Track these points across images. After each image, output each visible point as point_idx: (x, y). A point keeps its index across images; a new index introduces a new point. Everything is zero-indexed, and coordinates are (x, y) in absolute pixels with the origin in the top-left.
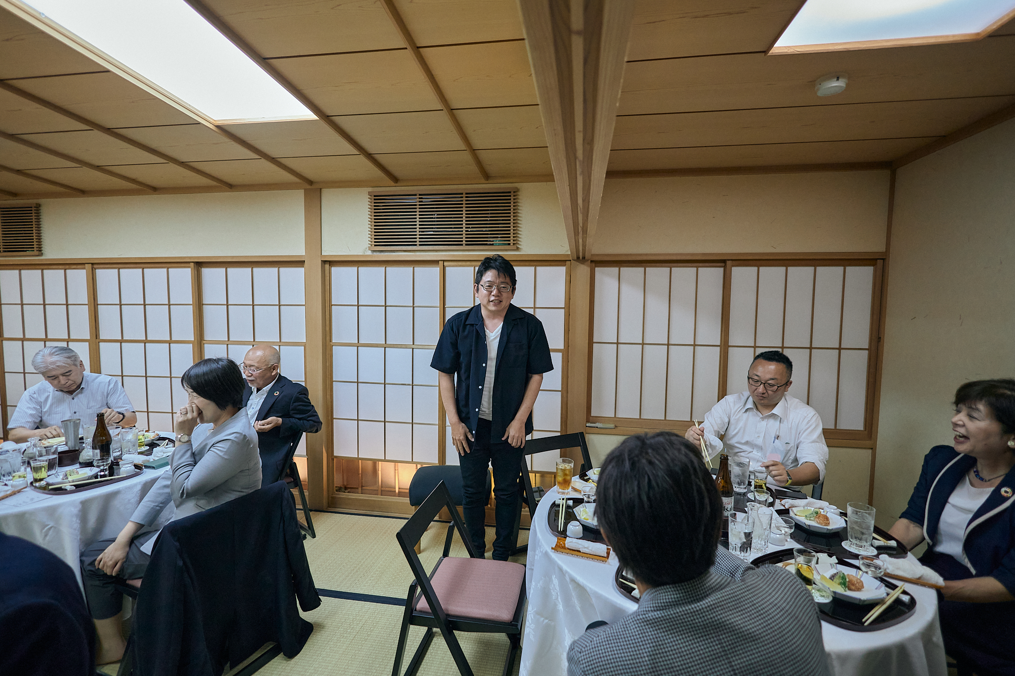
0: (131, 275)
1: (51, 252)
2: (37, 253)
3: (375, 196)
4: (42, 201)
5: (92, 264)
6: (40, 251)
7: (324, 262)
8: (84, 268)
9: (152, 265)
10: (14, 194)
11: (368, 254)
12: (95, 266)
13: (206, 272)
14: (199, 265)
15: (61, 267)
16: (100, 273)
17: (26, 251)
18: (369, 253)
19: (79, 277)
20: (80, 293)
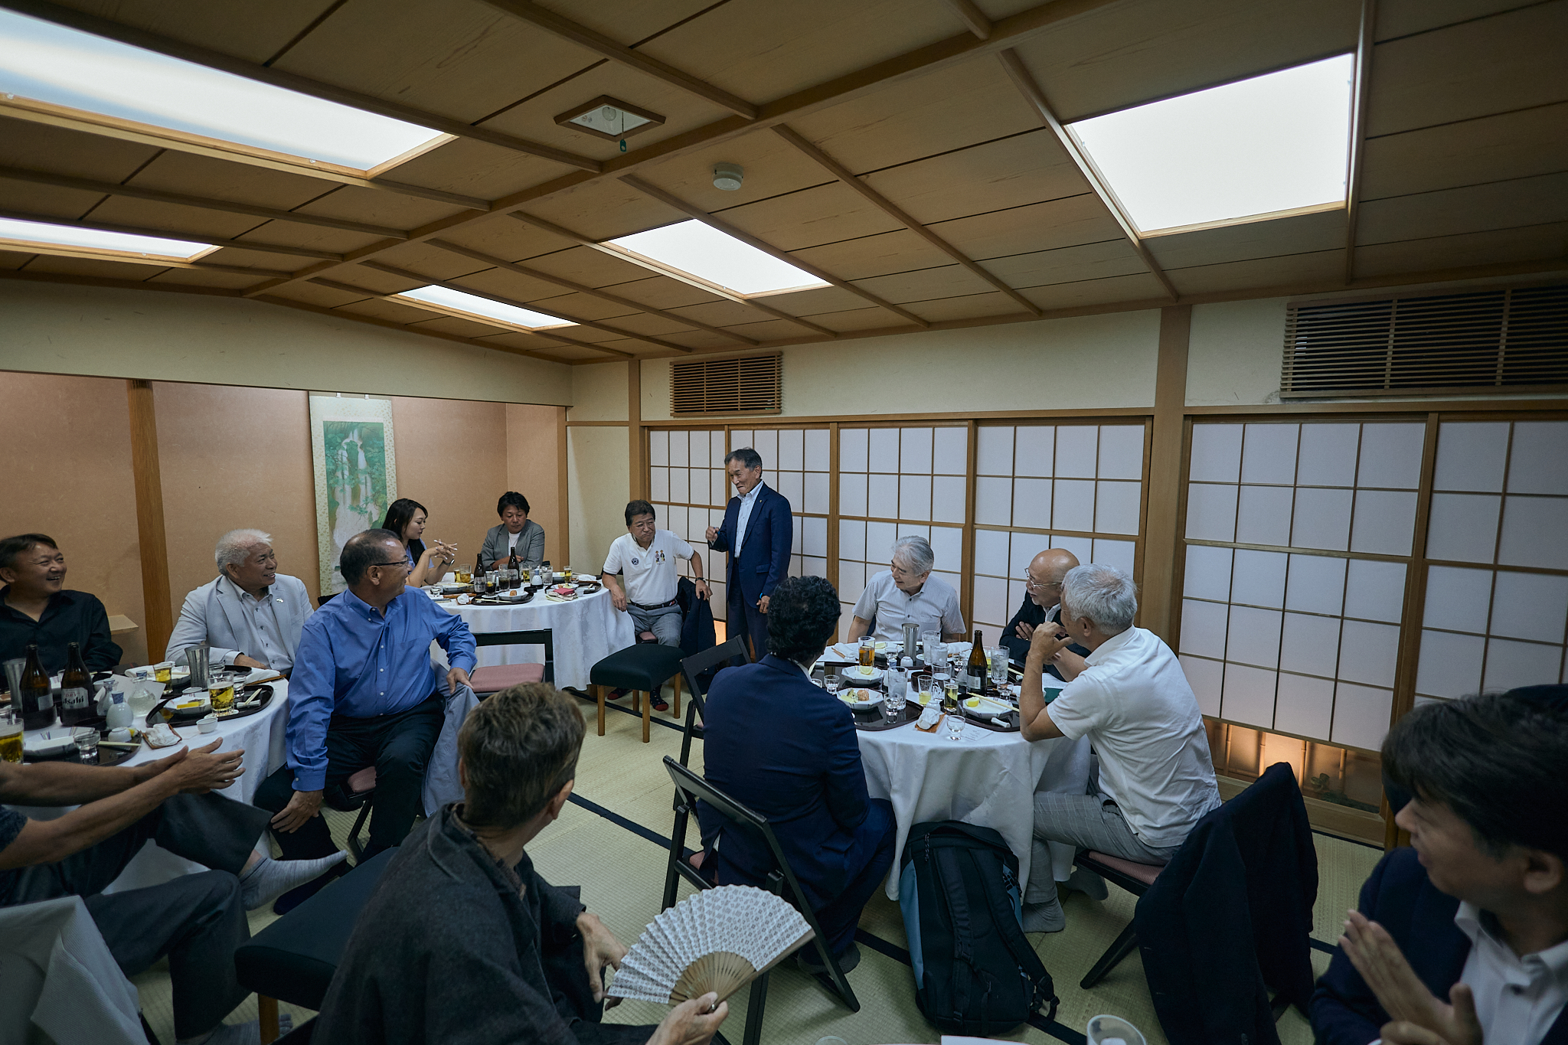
0: (884, 436)
1: (791, 409)
2: (777, 410)
3: (1299, 310)
4: (785, 348)
5: (838, 422)
6: (779, 408)
7: (1186, 416)
8: (829, 428)
9: (915, 424)
10: (757, 343)
11: (1275, 404)
12: (840, 425)
13: (984, 431)
14: (977, 422)
15: (798, 426)
16: (846, 434)
17: (764, 408)
18: (1277, 401)
19: (820, 438)
20: (820, 459)
